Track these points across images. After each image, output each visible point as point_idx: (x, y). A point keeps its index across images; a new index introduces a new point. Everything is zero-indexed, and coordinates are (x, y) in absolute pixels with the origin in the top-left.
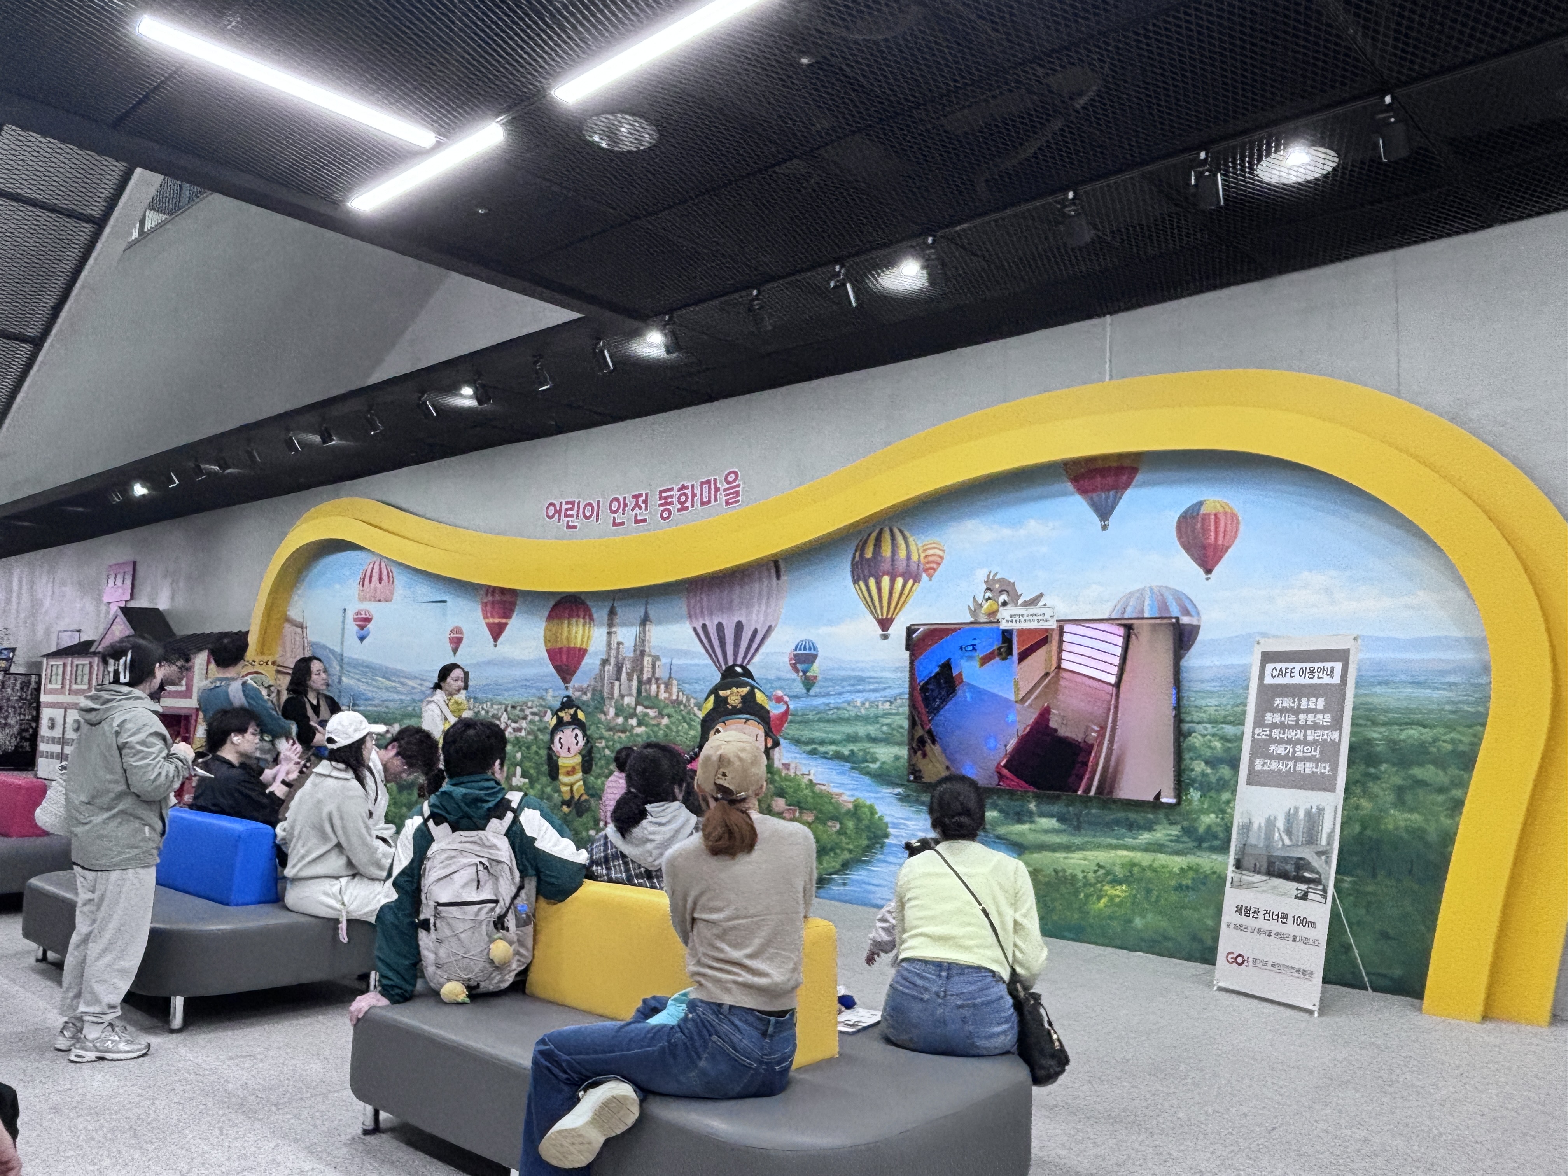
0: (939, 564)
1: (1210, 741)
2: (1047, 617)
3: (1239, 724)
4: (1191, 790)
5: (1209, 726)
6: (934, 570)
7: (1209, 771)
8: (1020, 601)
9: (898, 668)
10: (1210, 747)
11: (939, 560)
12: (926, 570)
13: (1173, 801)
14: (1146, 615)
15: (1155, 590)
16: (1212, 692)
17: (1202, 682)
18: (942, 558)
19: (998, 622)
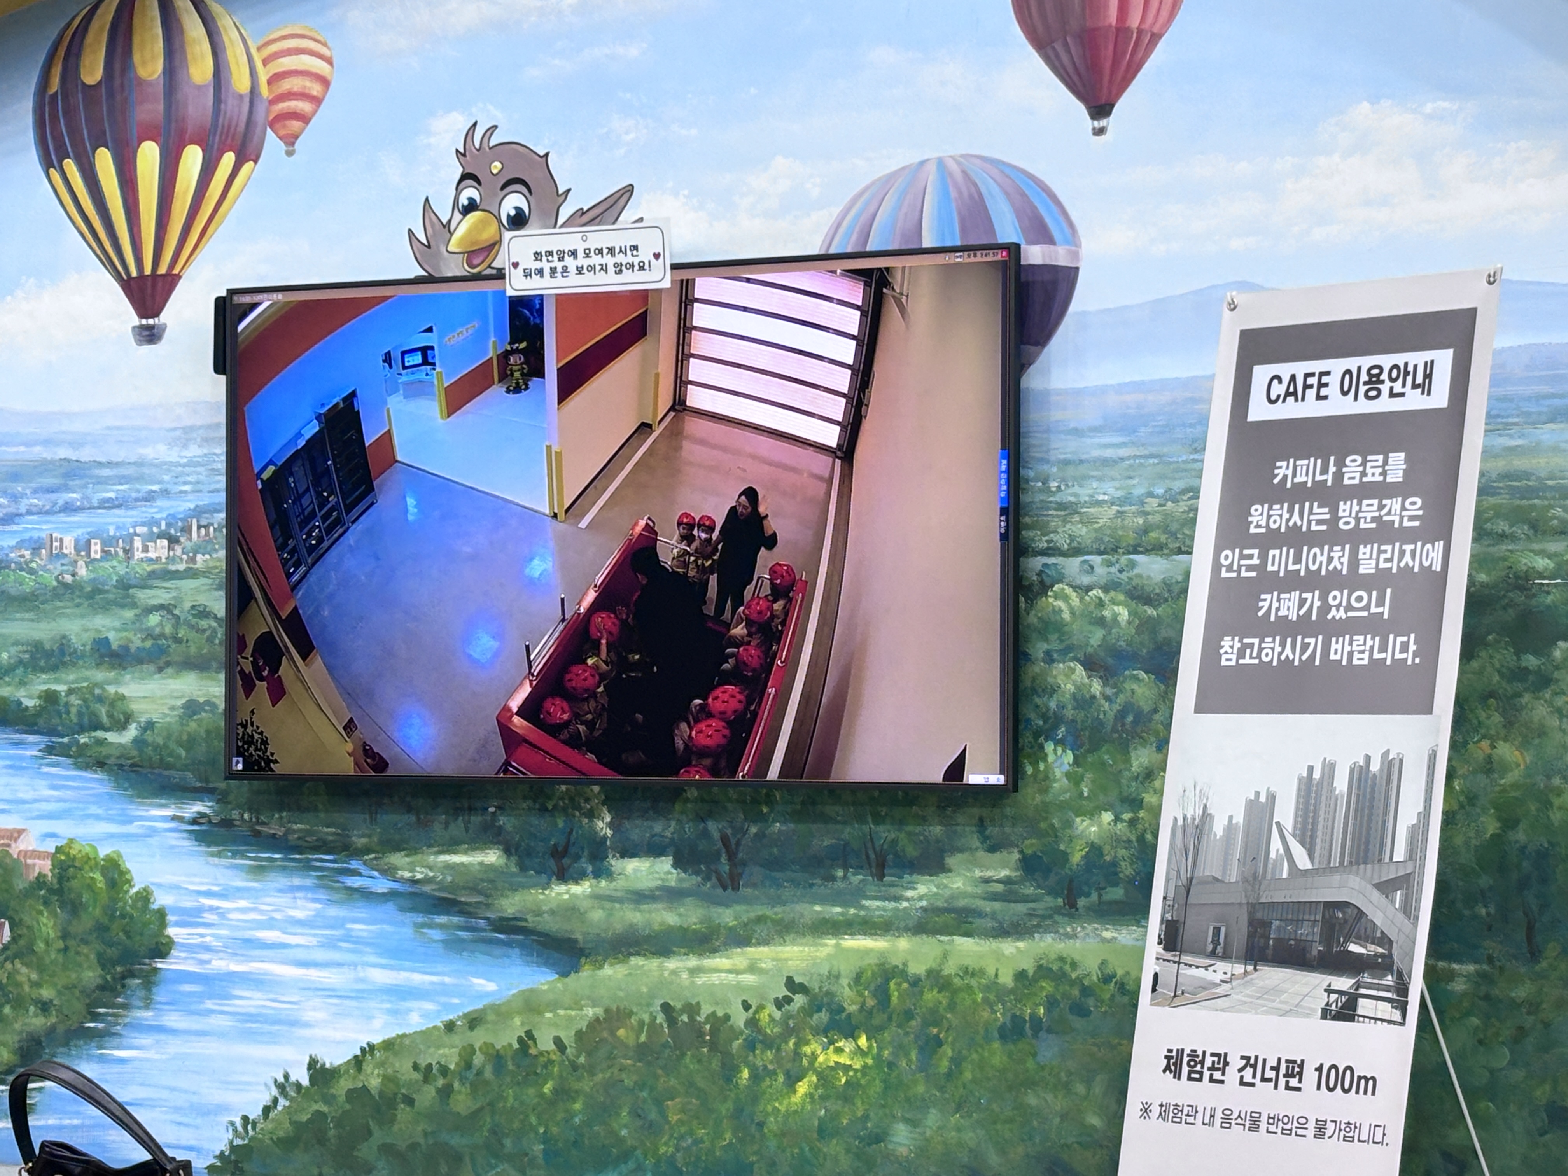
0: (317, 101)
1: (1101, 604)
2: (645, 255)
3: (1180, 552)
4: (1049, 747)
5: (1096, 560)
6: (305, 119)
7: (1096, 687)
8: (565, 213)
9: (188, 430)
10: (1101, 622)
11: (315, 89)
12: (275, 122)
13: (997, 779)
14: (927, 243)
15: (953, 166)
16: (1106, 462)
17: (1077, 432)
18: (325, 82)
19: (500, 275)
